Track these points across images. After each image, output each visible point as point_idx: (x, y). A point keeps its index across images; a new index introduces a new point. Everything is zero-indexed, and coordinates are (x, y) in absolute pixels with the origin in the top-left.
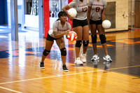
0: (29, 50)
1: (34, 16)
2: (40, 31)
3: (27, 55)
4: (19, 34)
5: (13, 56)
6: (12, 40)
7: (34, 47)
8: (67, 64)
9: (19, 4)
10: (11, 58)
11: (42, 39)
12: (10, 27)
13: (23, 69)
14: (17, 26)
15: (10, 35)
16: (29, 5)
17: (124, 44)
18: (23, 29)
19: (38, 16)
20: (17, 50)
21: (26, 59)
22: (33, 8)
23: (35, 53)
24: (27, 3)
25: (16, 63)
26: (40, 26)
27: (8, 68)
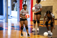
0: (13, 27)
1: (15, 11)
2: (18, 18)
3: (12, 29)
4: (8, 19)
5: (5, 30)
6: (5, 22)
7: (15, 25)
9: (8, 6)
10: (4, 30)
11: (19, 22)
12: (4, 16)
14: (7, 16)
15: (4, 20)
16: (13, 6)
18: (10, 17)
19: (17, 12)
20: (7, 27)
21: (11, 31)
22: (15, 8)
23: (15, 28)
24: (12, 5)
25: (7, 33)
26: (18, 16)
27: (3, 35)
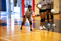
0: (16, 22)
1: (18, 7)
2: (20, 14)
3: (15, 24)
4: (11, 15)
5: (9, 25)
7: (18, 21)
8: (32, 28)
11: (21, 17)
12: (7, 12)
13: (13, 30)
14: (10, 12)
15: (7, 15)
16: (16, 2)
17: (57, 19)
18: (13, 13)
19: (19, 7)
20: (11, 22)
21: (15, 26)
22: (17, 4)
24: (15, 2)
25: (10, 28)
26: (20, 11)
